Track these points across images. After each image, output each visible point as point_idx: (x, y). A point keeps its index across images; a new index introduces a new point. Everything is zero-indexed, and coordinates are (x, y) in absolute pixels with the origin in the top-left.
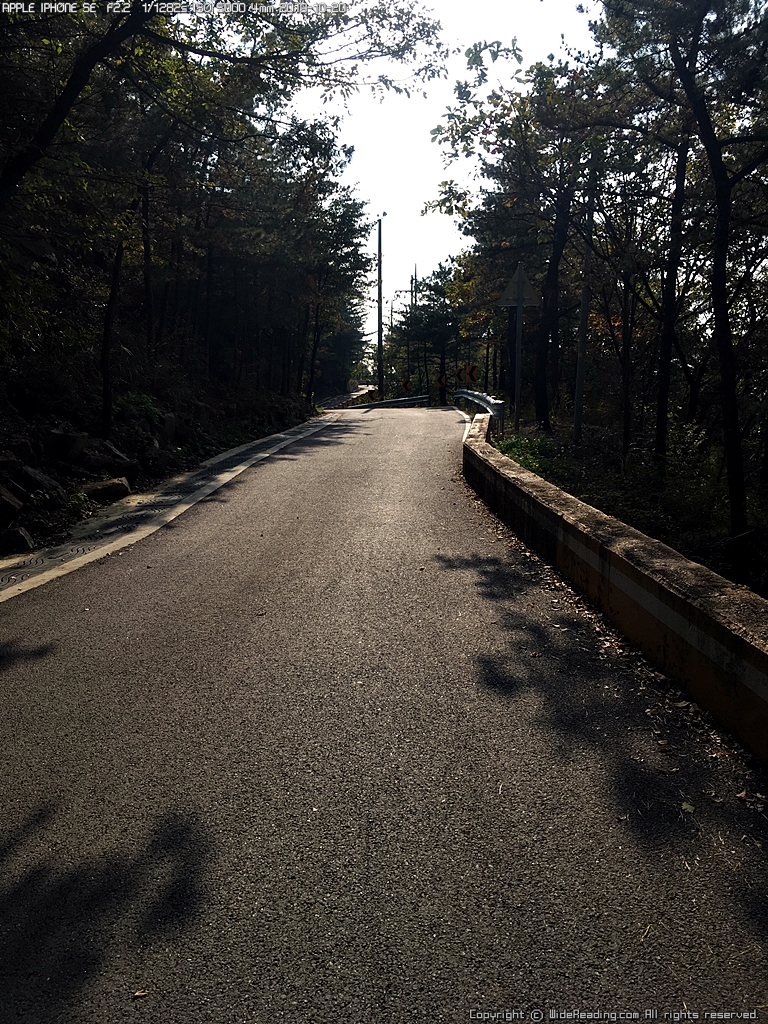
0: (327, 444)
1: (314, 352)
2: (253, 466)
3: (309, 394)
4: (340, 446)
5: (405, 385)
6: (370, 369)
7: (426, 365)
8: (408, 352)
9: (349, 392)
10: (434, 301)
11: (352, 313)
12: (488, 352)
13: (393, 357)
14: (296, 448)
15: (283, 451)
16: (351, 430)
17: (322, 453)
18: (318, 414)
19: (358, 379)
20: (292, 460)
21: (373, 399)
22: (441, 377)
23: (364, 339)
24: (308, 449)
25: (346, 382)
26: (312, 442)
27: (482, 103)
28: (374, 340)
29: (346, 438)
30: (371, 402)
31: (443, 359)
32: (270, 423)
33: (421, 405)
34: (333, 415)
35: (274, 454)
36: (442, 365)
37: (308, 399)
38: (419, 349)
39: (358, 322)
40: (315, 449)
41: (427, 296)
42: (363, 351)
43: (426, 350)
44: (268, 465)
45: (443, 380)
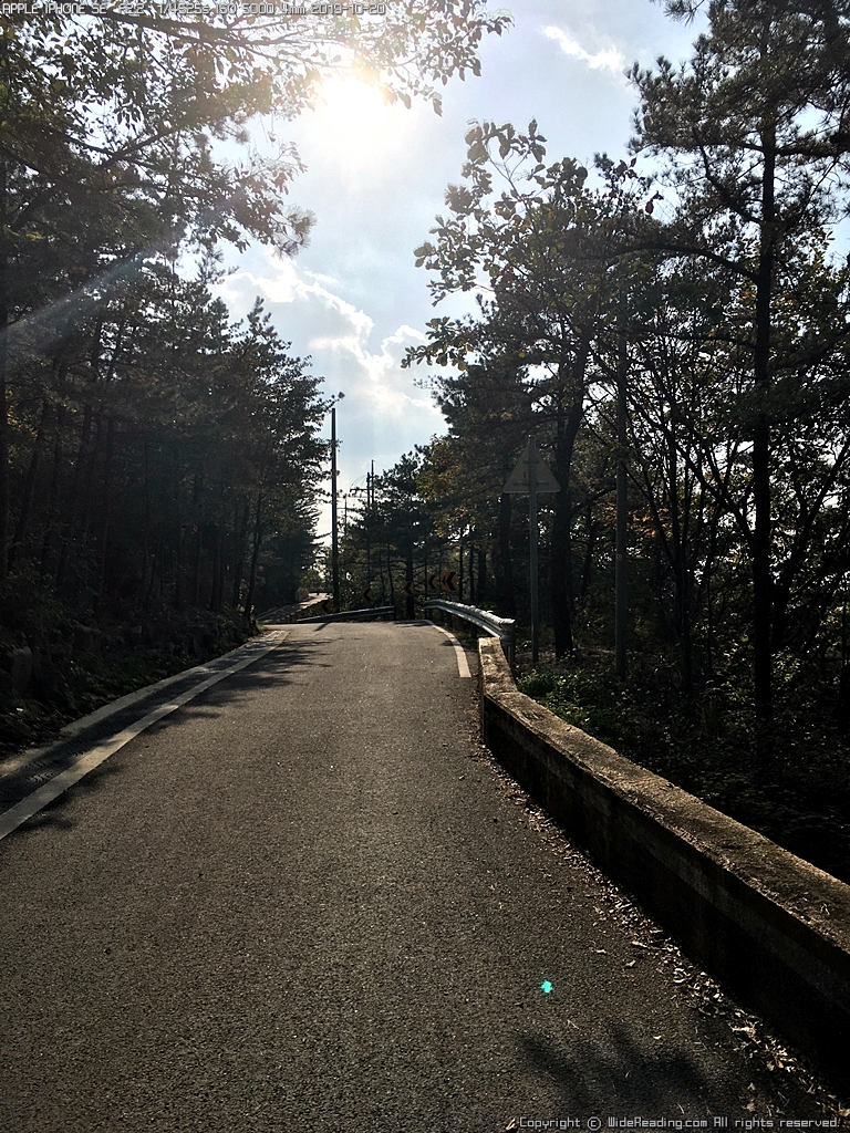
0: (267, 683)
1: (255, 556)
2: (148, 731)
3: (248, 609)
4: (286, 688)
5: (365, 595)
6: (322, 575)
7: (389, 570)
8: (368, 556)
9: (296, 602)
10: (399, 497)
11: (301, 513)
12: (461, 556)
13: (349, 563)
14: (221, 693)
15: (201, 699)
16: (302, 657)
17: (260, 701)
18: (259, 633)
19: (309, 586)
20: (214, 716)
21: (327, 611)
22: (409, 584)
23: (316, 541)
24: (239, 694)
25: (294, 590)
26: (245, 681)
27: (488, 213)
28: (328, 542)
29: (296, 673)
30: (324, 614)
31: (409, 564)
32: (191, 651)
33: (386, 619)
34: (277, 634)
35: (188, 704)
36: (409, 571)
37: (247, 614)
38: (382, 552)
39: (308, 523)
40: (251, 694)
41: (389, 492)
42: (313, 555)
43: (391, 553)
44: (171, 730)
45: (411, 588)
